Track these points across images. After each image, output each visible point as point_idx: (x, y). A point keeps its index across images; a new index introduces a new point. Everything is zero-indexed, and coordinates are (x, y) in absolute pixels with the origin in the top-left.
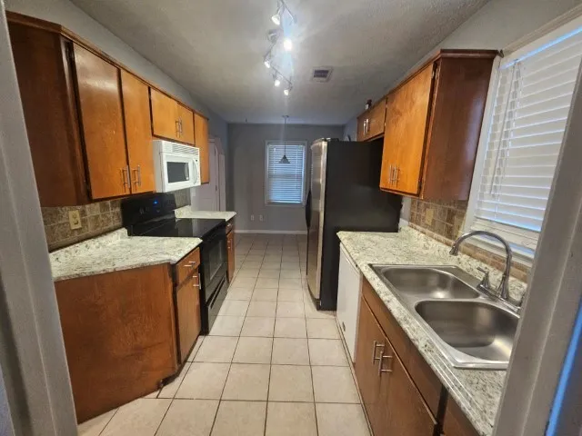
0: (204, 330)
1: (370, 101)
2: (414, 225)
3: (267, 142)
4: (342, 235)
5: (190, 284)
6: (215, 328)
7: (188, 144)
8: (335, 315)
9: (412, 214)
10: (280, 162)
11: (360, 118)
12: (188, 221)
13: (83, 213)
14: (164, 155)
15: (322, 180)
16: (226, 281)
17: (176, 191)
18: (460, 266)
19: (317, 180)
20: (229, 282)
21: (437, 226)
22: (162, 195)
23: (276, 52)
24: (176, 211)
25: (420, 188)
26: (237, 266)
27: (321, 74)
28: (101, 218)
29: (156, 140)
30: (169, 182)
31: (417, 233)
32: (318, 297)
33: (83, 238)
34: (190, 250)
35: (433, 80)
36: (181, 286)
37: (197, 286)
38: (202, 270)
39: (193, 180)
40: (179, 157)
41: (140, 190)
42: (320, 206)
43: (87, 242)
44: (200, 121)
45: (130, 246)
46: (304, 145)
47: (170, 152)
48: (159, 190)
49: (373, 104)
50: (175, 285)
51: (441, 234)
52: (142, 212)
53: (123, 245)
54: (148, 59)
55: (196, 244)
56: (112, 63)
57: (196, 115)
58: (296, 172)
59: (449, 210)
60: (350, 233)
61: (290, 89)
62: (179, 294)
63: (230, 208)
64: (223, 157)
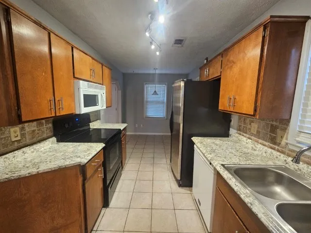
0: (106, 204)
1: (207, 58)
2: (242, 133)
3: (145, 83)
4: (195, 139)
5: (96, 175)
6: (113, 202)
7: (99, 84)
8: (191, 191)
9: (240, 126)
10: (153, 95)
11: (202, 68)
12: (98, 130)
13: (23, 129)
14: (81, 90)
15: (181, 104)
16: (121, 167)
17: (90, 112)
18: (287, 166)
19: (178, 105)
20: (122, 168)
21: (261, 135)
22: (79, 115)
23: (153, 26)
24: (90, 124)
25: (255, 110)
26: (128, 156)
27: (179, 42)
28: (37, 132)
29: (76, 81)
30: (85, 106)
31: (245, 139)
32: (179, 178)
33: (22, 146)
34: (96, 153)
35: (264, 37)
36: (90, 178)
37: (102, 175)
38: (104, 165)
39: (101, 106)
40: (91, 91)
41: (63, 113)
42: (180, 119)
43: (24, 149)
44: (107, 71)
45: (56, 150)
46: (166, 85)
47: (85, 88)
48: (77, 112)
49: (209, 60)
50: (85, 179)
51: (266, 141)
52: (67, 126)
53: (51, 150)
54: (75, 34)
55: (101, 148)
56: (44, 28)
57: (104, 67)
58: (161, 99)
59: (272, 125)
60: (200, 138)
61: (160, 51)
62: (87, 185)
63: (124, 122)
64: (120, 92)
